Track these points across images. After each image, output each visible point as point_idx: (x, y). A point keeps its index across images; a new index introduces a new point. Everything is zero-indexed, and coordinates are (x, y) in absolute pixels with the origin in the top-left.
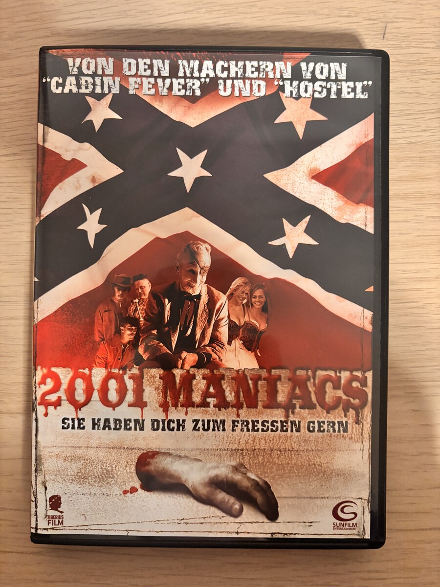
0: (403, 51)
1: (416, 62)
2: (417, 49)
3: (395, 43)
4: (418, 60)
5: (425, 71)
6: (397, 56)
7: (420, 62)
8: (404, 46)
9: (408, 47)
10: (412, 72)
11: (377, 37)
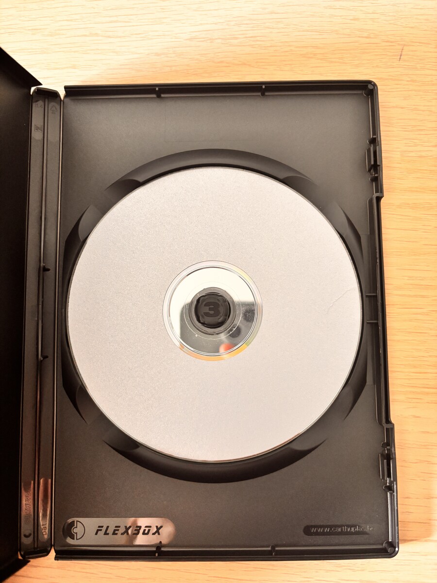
0: (417, 72)
1: (430, 83)
2: (431, 71)
3: (410, 65)
4: (432, 81)
6: (412, 76)
8: (419, 67)
9: (423, 69)
11: (395, 57)
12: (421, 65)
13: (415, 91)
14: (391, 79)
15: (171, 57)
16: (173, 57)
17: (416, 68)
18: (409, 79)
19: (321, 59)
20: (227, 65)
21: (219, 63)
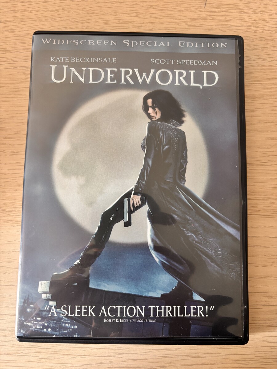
0: (216, 14)
1: (225, 20)
2: (225, 13)
3: (212, 9)
4: (225, 19)
5: (229, 25)
6: (213, 16)
7: (227, 20)
8: (217, 11)
9: (220, 11)
10: (222, 26)
11: (201, 5)
12: (218, 9)
13: (215, 25)
14: (200, 19)
15: (61, 12)
16: (63, 12)
17: (216, 11)
18: (211, 18)
19: (156, 9)
20: (97, 15)
21: (91, 14)
